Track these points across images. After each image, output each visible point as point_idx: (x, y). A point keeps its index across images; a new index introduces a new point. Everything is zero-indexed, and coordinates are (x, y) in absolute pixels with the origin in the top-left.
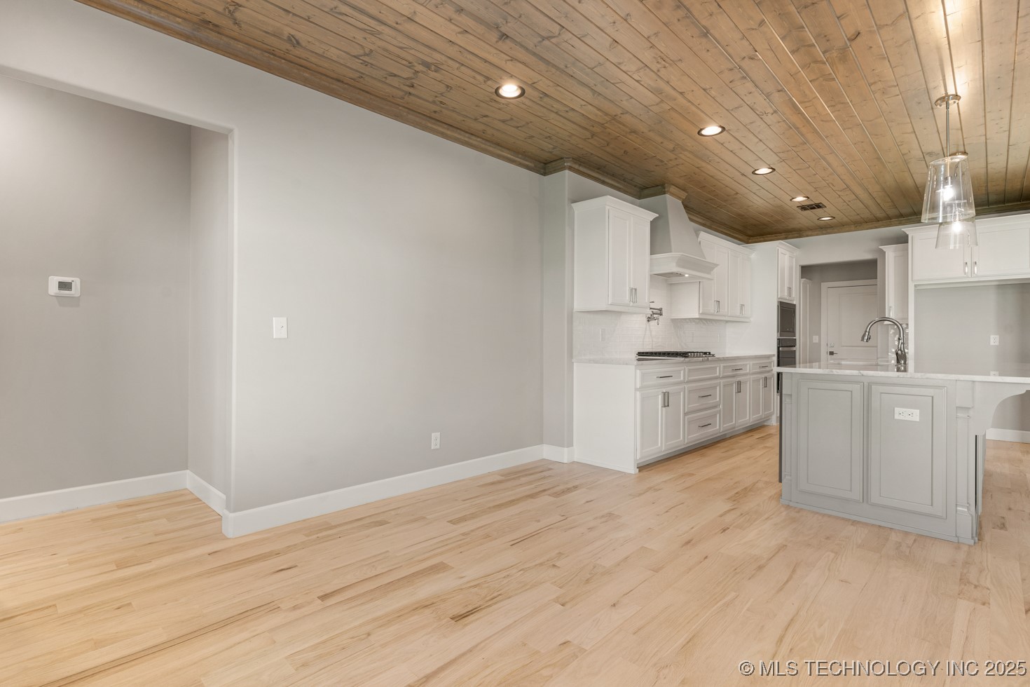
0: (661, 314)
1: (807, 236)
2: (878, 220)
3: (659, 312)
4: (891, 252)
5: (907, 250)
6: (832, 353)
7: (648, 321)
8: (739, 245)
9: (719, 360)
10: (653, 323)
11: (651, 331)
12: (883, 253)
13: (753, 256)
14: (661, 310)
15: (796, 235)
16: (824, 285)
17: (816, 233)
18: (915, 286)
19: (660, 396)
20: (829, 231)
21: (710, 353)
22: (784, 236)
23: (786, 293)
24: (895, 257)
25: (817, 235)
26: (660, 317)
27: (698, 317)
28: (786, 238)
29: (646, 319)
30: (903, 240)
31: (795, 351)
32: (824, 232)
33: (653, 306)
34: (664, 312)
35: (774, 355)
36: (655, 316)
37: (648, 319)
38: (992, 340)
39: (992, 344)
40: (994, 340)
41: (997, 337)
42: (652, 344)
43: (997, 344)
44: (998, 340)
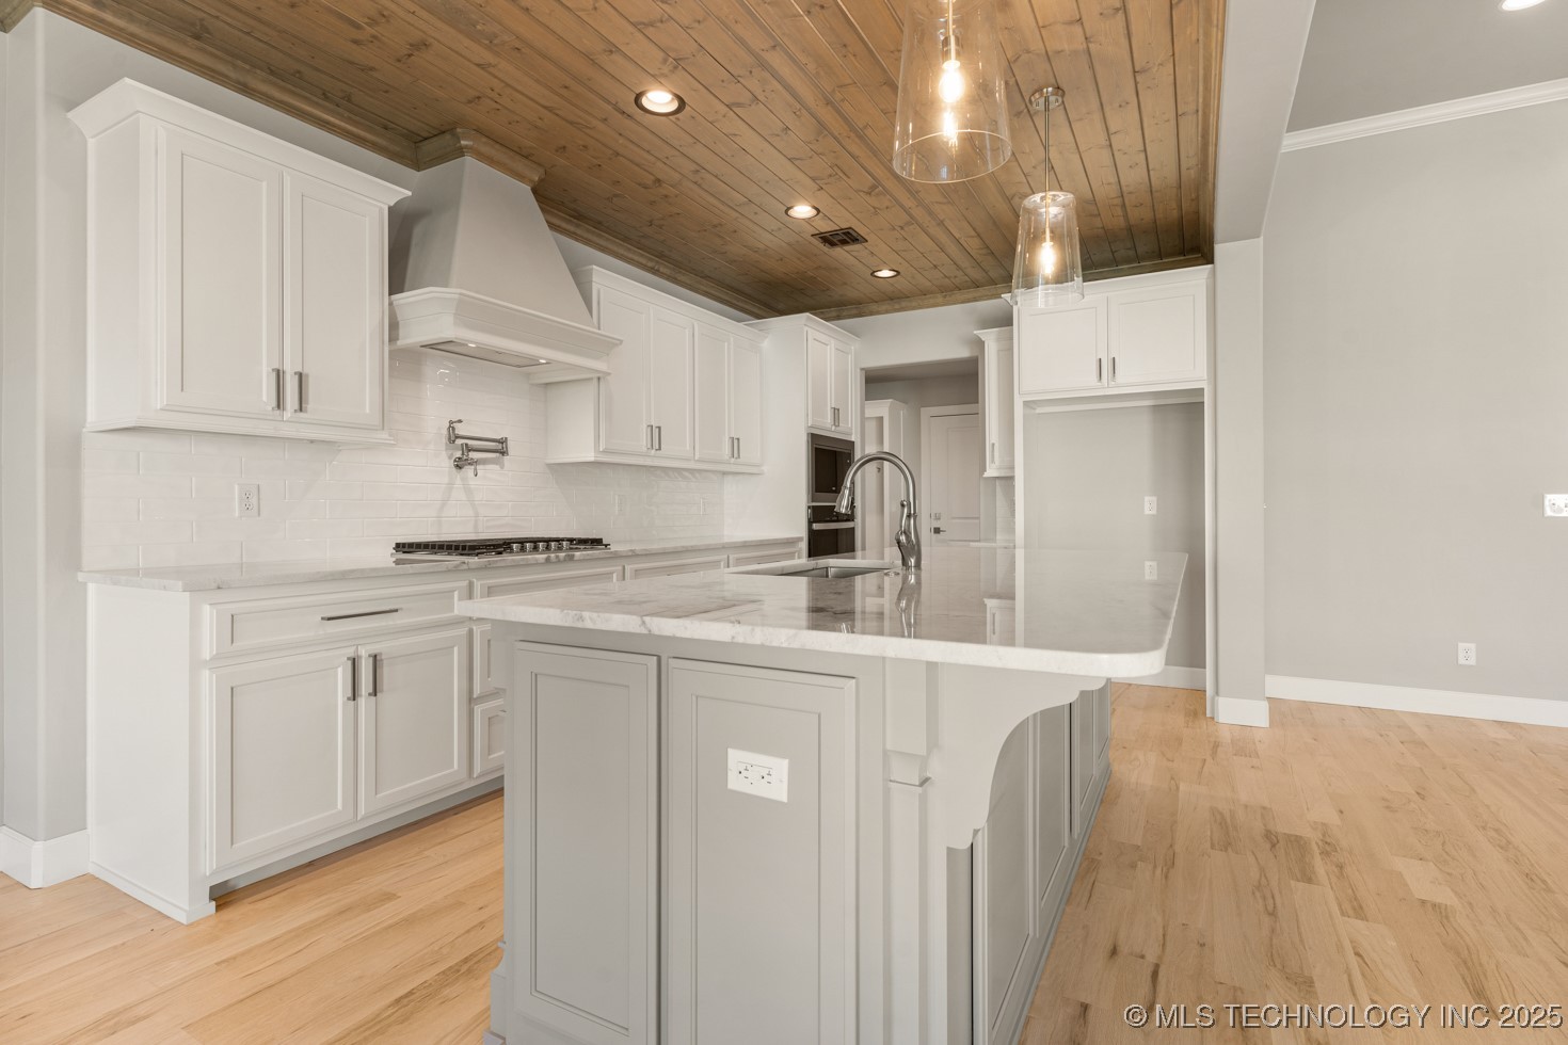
0: (503, 453)
1: (871, 314)
2: (976, 285)
3: (497, 447)
4: (992, 341)
5: (1011, 339)
6: (937, 531)
7: (458, 467)
8: (739, 321)
9: (617, 556)
12: (980, 344)
13: (766, 344)
14: (503, 441)
15: (854, 312)
16: (926, 412)
17: (884, 307)
18: (1027, 404)
19: (340, 670)
20: (904, 304)
21: (597, 540)
22: (834, 314)
23: (829, 420)
24: (998, 351)
25: (887, 312)
27: (592, 459)
28: (839, 318)
29: (448, 464)
30: (1005, 321)
31: (853, 529)
32: (897, 306)
33: (465, 430)
34: (514, 446)
35: (800, 539)
36: (473, 455)
37: (455, 461)
38: (1147, 506)
39: (1147, 512)
40: (1150, 505)
41: (1154, 499)
42: (476, 521)
43: (1154, 512)
44: (1155, 505)
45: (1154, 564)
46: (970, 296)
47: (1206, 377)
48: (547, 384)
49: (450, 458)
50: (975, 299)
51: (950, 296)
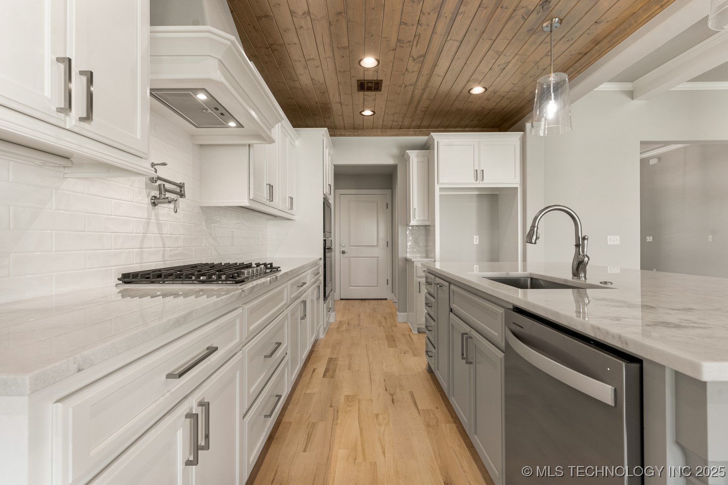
0: (182, 195)
1: (341, 135)
3: (178, 190)
4: (414, 157)
5: (432, 156)
6: (343, 252)
7: (154, 204)
9: (287, 275)
10: (165, 209)
11: (159, 226)
12: (407, 158)
14: (181, 186)
16: (338, 192)
17: (348, 133)
18: (441, 189)
19: (180, 432)
20: (360, 132)
21: (271, 264)
23: (328, 191)
24: (418, 162)
25: (350, 135)
26: (181, 200)
27: (246, 205)
29: (147, 201)
30: (426, 147)
32: (356, 133)
33: (162, 172)
34: (187, 191)
35: (321, 259)
36: (168, 195)
37: (152, 199)
38: (475, 240)
39: (475, 243)
40: (476, 240)
41: (478, 237)
42: (164, 251)
43: (477, 243)
44: (478, 240)
45: (478, 266)
46: (395, 133)
47: (519, 183)
48: (201, 145)
49: (148, 196)
50: (397, 135)
51: (385, 131)
